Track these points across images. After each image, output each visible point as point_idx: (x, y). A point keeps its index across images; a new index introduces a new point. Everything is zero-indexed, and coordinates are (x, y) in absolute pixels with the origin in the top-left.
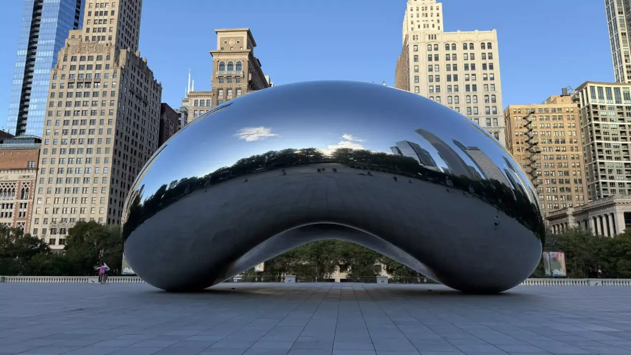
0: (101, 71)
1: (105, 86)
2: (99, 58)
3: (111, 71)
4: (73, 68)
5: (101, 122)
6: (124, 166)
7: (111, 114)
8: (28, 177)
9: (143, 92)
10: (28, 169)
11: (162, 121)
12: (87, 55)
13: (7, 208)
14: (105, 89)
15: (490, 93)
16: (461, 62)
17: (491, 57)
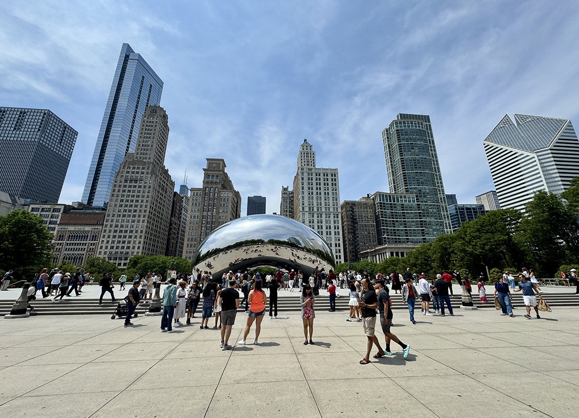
0: (144, 175)
1: (145, 183)
2: (143, 168)
3: (150, 175)
4: (128, 172)
5: (142, 201)
6: (153, 225)
7: (148, 197)
8: (97, 229)
9: (166, 186)
10: (97, 224)
11: (174, 201)
12: (136, 166)
13: (83, 245)
14: (145, 185)
15: (335, 196)
16: (322, 182)
17: (335, 181)
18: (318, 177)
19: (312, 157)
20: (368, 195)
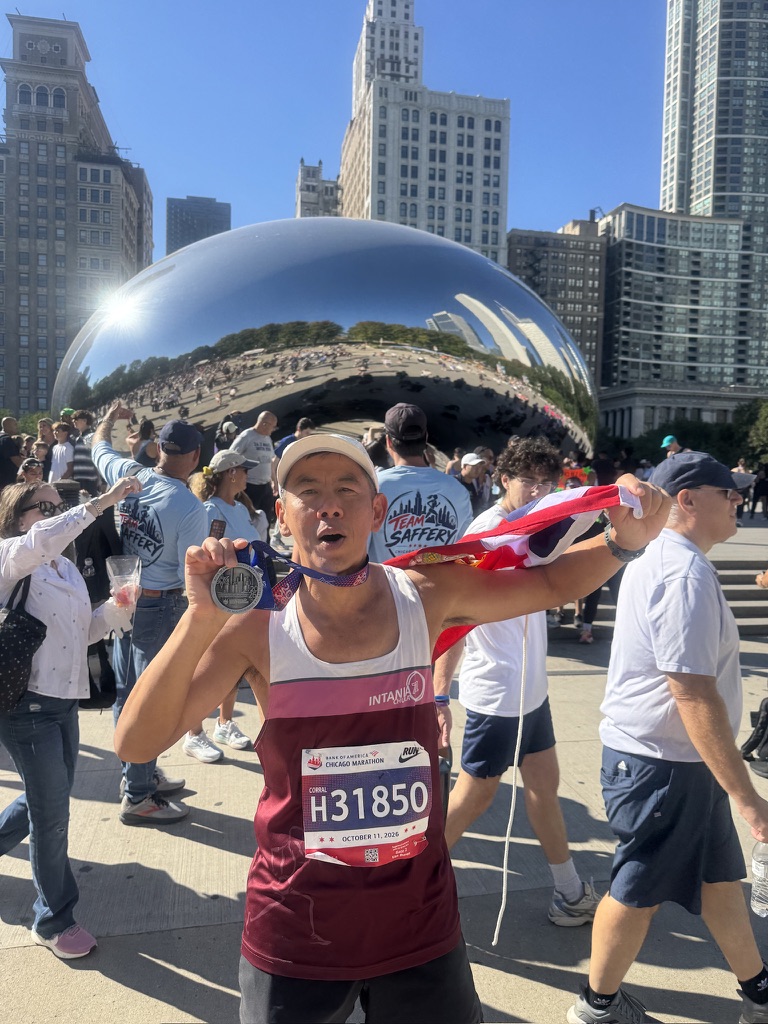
15: (491, 208)
16: (452, 149)
17: (498, 147)
18: (438, 128)
19: (412, 49)
20: (593, 213)
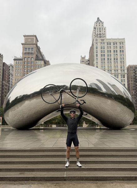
15: (122, 61)
16: (112, 50)
17: (123, 48)
18: (109, 46)
19: (104, 31)
